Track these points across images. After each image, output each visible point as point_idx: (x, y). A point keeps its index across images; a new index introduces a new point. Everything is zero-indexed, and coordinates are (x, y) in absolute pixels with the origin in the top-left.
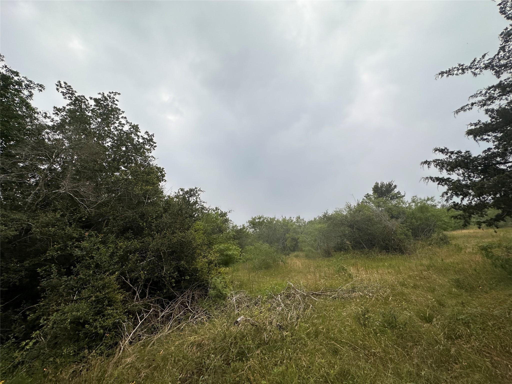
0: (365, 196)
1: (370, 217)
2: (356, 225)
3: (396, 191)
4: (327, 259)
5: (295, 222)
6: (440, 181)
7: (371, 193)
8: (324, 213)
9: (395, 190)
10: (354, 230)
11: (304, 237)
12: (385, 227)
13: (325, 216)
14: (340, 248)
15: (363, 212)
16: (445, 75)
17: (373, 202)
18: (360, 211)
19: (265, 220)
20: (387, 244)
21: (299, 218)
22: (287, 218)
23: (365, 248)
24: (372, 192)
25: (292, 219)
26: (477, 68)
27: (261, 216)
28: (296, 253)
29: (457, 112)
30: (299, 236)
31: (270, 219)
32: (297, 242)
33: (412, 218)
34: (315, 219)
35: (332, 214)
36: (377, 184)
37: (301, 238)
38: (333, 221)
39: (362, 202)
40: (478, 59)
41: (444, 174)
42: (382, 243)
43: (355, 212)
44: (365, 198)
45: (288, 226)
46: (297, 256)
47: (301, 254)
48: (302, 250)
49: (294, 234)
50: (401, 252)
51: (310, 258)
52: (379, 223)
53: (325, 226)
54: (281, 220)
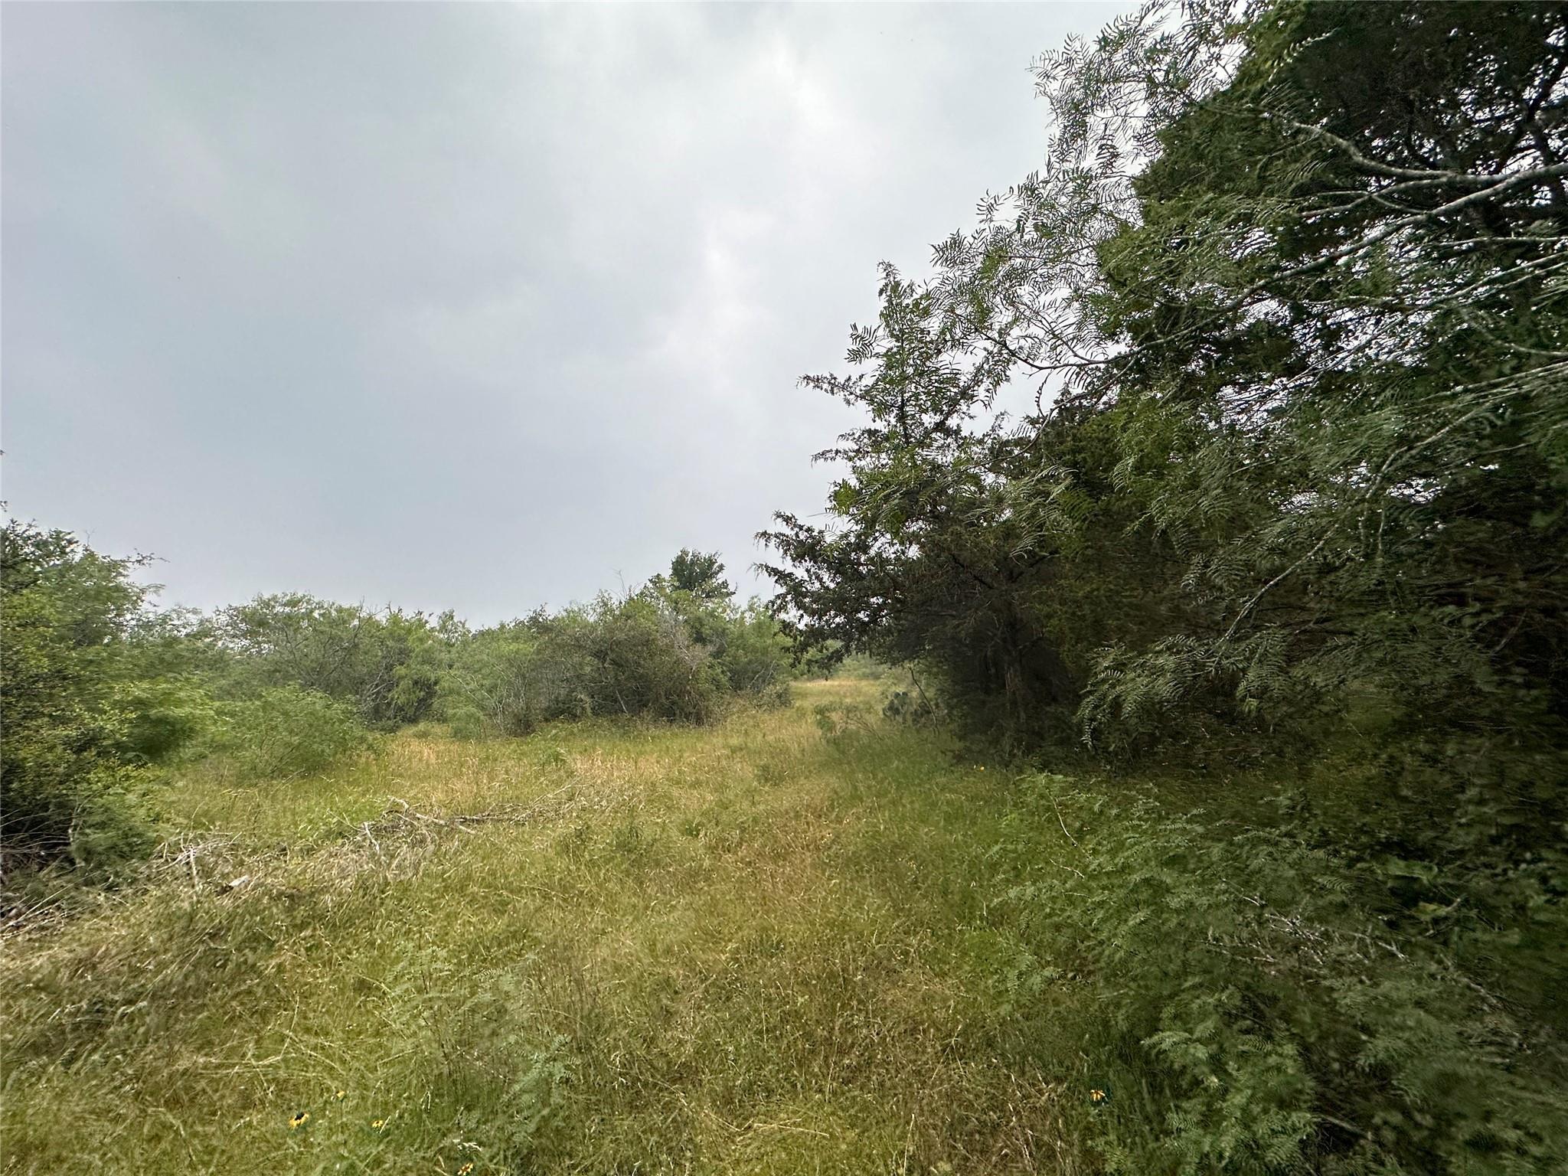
0: (651, 581)
1: (649, 634)
2: (612, 650)
3: (721, 578)
4: (518, 739)
5: (433, 629)
6: (781, 576)
7: (667, 573)
8: (535, 612)
9: (720, 574)
10: (606, 665)
11: (460, 677)
12: (678, 662)
13: (534, 620)
14: (563, 711)
15: (636, 620)
16: (812, 384)
17: (668, 597)
18: (629, 617)
19: (316, 614)
20: (673, 703)
21: (452, 617)
22: (408, 614)
23: (623, 711)
24: (671, 572)
25: (425, 616)
26: (851, 393)
27: (300, 595)
28: (422, 726)
29: (816, 457)
30: (440, 673)
31: (340, 610)
32: (431, 694)
33: (738, 646)
34: (503, 626)
35: (556, 618)
36: (684, 553)
37: (448, 679)
38: (557, 636)
39: (642, 593)
40: (853, 379)
41: (787, 565)
42: (663, 700)
43: (616, 619)
44: (651, 585)
45: (406, 640)
46: (423, 735)
47: (437, 729)
48: (443, 719)
49: (427, 667)
50: (699, 721)
51: (466, 738)
52: (667, 650)
53: (528, 648)
54: (382, 617)
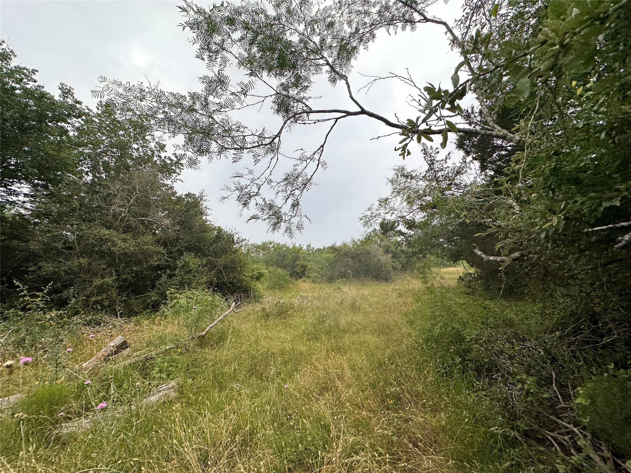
1: (369, 251)
2: (357, 256)
5: (305, 250)
8: (333, 244)
11: (313, 264)
12: (379, 260)
13: (333, 247)
14: (344, 276)
15: (364, 247)
17: (378, 237)
19: (275, 246)
20: (378, 274)
21: (310, 246)
22: (298, 245)
23: (361, 276)
25: (302, 246)
27: (272, 241)
28: (304, 279)
30: (307, 263)
31: (281, 245)
32: (305, 269)
34: (324, 248)
35: (339, 246)
37: (310, 265)
38: (340, 252)
39: (368, 236)
42: (375, 273)
43: (358, 246)
45: (297, 253)
46: (304, 281)
47: (308, 280)
48: (309, 277)
49: (304, 262)
50: (386, 280)
51: (315, 283)
52: (375, 256)
53: (332, 256)
54: (291, 247)
